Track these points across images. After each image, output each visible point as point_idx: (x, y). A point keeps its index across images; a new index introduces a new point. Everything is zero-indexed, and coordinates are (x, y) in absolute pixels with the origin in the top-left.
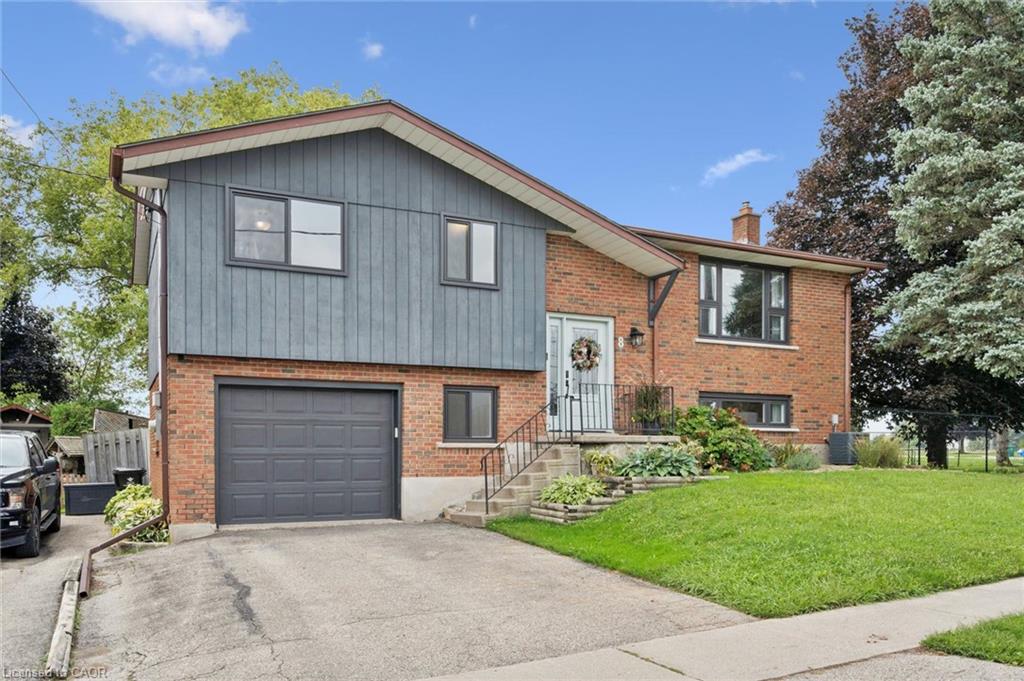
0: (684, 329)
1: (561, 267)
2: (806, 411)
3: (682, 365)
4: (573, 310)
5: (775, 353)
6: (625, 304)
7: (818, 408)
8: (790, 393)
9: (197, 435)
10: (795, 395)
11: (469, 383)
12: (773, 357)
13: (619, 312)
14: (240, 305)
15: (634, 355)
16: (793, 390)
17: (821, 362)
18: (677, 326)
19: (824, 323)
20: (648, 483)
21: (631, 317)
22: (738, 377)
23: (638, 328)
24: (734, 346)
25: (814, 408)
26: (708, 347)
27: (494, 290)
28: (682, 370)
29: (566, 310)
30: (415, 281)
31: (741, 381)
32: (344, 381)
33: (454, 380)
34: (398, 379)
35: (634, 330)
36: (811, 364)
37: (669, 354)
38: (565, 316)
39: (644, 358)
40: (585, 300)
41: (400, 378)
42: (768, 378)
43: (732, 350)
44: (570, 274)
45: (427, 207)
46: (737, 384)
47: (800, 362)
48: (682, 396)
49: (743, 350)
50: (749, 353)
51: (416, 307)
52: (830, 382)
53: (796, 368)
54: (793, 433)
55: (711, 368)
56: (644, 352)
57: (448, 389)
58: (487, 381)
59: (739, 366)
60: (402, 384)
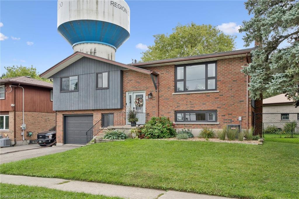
0: (169, 91)
1: (130, 79)
2: (225, 116)
3: (168, 103)
4: (133, 90)
5: (209, 94)
6: (148, 86)
7: (231, 114)
8: (216, 109)
9: (59, 126)
10: (218, 110)
11: (107, 113)
12: (207, 96)
13: (146, 88)
14: (62, 100)
15: (151, 101)
16: (217, 108)
17: (233, 95)
18: (166, 90)
19: (235, 79)
20: (100, 140)
21: (151, 89)
22: (191, 105)
23: (152, 92)
24: (189, 94)
25: (229, 114)
26: (179, 95)
27: (108, 89)
28: (168, 104)
29: (130, 90)
30: (91, 90)
31: (192, 106)
32: (82, 114)
33: (103, 112)
34: (92, 113)
35: (151, 93)
36: (227, 97)
37: (163, 99)
38: (132, 92)
39: (155, 102)
40: (136, 87)
41: (92, 112)
42: (205, 104)
43: (188, 95)
44: (132, 80)
45: (93, 72)
46: (191, 107)
47: (221, 97)
48: (168, 113)
49: (193, 95)
50: (196, 96)
51: (91, 96)
52: (238, 103)
53: (219, 99)
54: (217, 124)
55: (179, 103)
56: (155, 100)
57: (102, 114)
58: (111, 112)
59: (192, 101)
60: (93, 114)
